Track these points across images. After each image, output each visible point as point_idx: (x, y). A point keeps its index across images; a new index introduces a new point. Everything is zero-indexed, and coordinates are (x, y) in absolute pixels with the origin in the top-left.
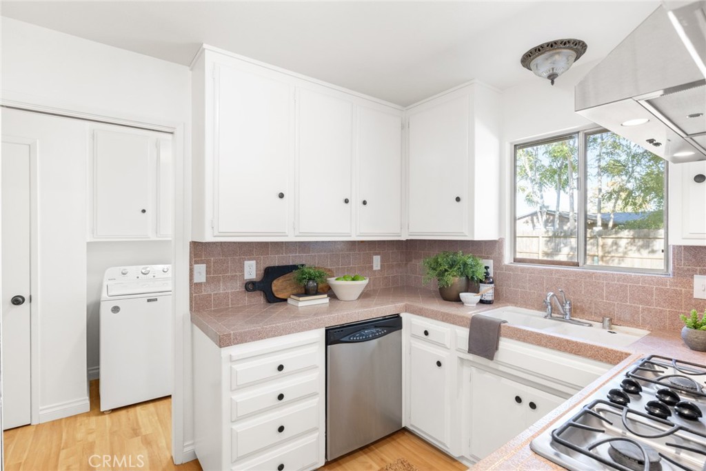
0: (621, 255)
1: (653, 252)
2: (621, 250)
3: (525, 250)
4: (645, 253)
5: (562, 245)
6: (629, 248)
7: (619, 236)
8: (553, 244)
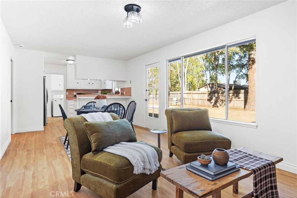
0: (230, 99)
1: (239, 98)
2: (230, 97)
3: (202, 99)
4: (237, 98)
5: (213, 96)
6: (233, 97)
7: (229, 92)
8: (210, 96)
